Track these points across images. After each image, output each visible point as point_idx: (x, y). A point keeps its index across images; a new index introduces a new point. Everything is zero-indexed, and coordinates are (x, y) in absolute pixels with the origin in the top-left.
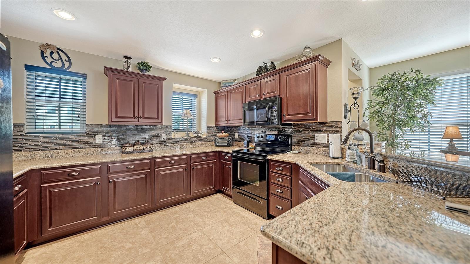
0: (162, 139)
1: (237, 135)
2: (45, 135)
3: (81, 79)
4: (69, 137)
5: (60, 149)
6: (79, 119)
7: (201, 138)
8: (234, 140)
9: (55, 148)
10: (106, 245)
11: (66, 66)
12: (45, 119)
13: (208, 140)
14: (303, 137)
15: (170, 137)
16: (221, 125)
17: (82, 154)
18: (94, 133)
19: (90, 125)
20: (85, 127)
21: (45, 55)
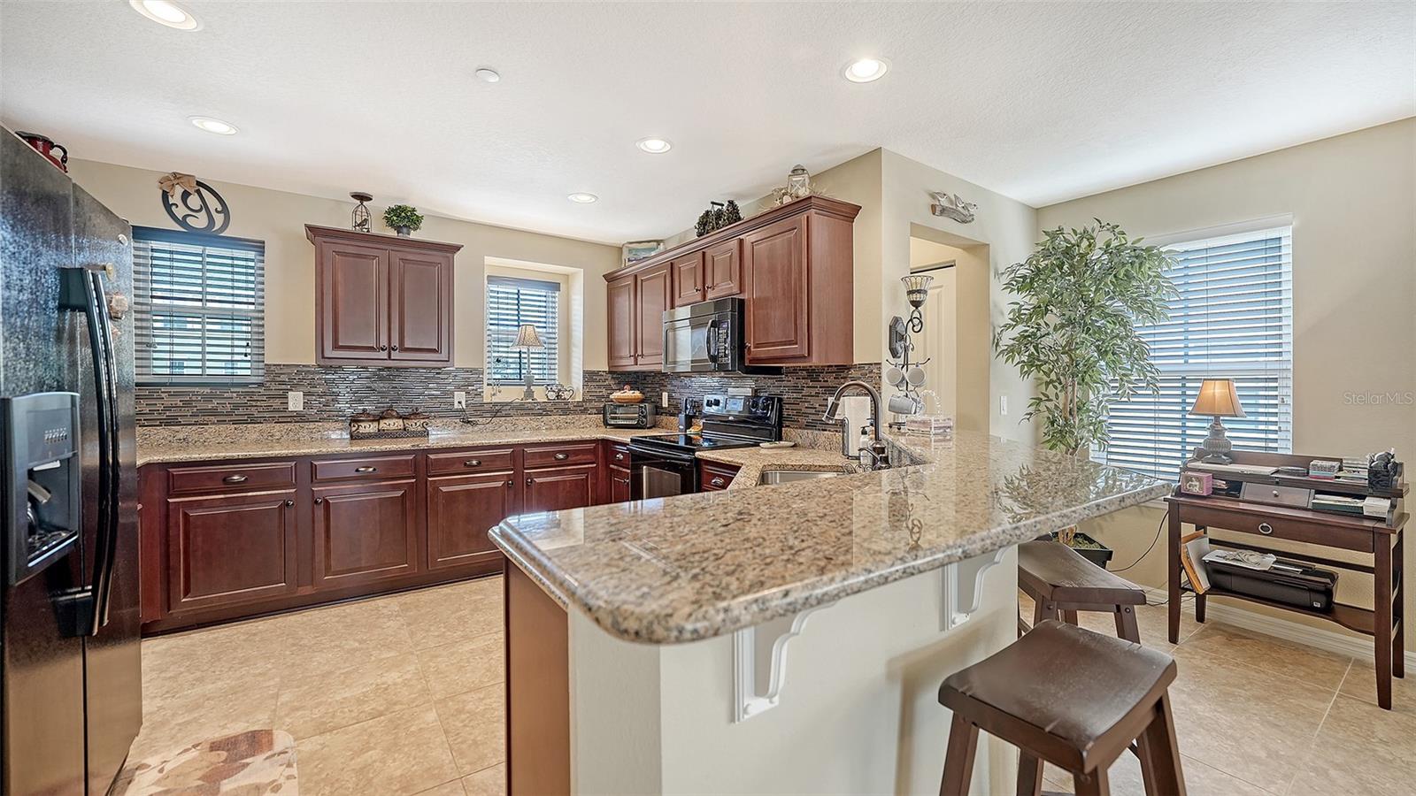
0: (456, 406)
1: (665, 395)
2: (172, 389)
3: (251, 255)
4: (226, 395)
5: (205, 424)
6: (249, 350)
7: (567, 404)
8: (658, 410)
9: (193, 420)
10: (305, 642)
11: (218, 225)
12: (173, 352)
13: (586, 409)
14: (806, 405)
15: (477, 400)
16: (621, 369)
17: (254, 436)
18: (284, 387)
19: (274, 365)
20: (261, 372)
21: (171, 201)
